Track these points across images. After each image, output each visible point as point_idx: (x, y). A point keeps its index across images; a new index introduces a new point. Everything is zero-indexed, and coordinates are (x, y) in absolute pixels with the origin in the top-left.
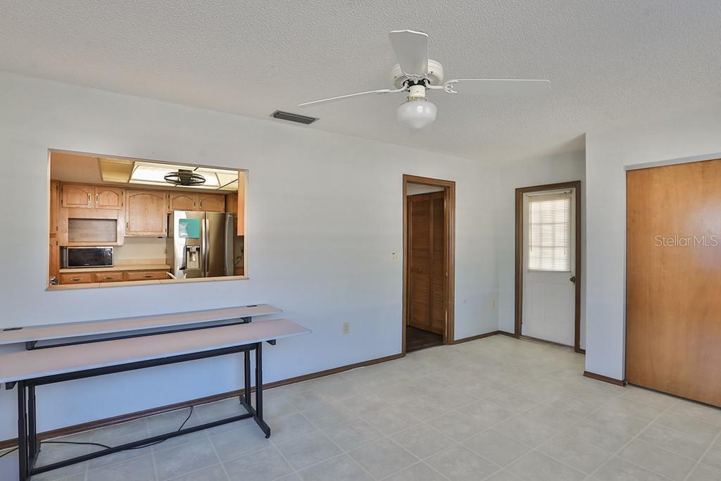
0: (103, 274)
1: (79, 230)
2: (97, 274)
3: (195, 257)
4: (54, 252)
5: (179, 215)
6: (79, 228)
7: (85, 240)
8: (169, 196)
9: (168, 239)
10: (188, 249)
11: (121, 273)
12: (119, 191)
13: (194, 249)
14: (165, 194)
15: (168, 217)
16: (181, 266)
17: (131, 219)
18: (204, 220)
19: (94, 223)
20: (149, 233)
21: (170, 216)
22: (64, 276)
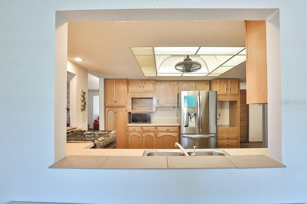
0: (146, 128)
1: (138, 104)
2: (143, 127)
3: (193, 119)
4: (125, 115)
5: (184, 94)
6: (138, 103)
7: (140, 109)
8: (178, 83)
9: (178, 108)
10: (189, 115)
11: (154, 127)
12: (153, 82)
13: (192, 114)
14: (176, 82)
15: (178, 95)
16: (185, 125)
17: (160, 97)
18: (198, 96)
19: (144, 100)
20: (168, 105)
21: (179, 95)
22: (129, 127)
